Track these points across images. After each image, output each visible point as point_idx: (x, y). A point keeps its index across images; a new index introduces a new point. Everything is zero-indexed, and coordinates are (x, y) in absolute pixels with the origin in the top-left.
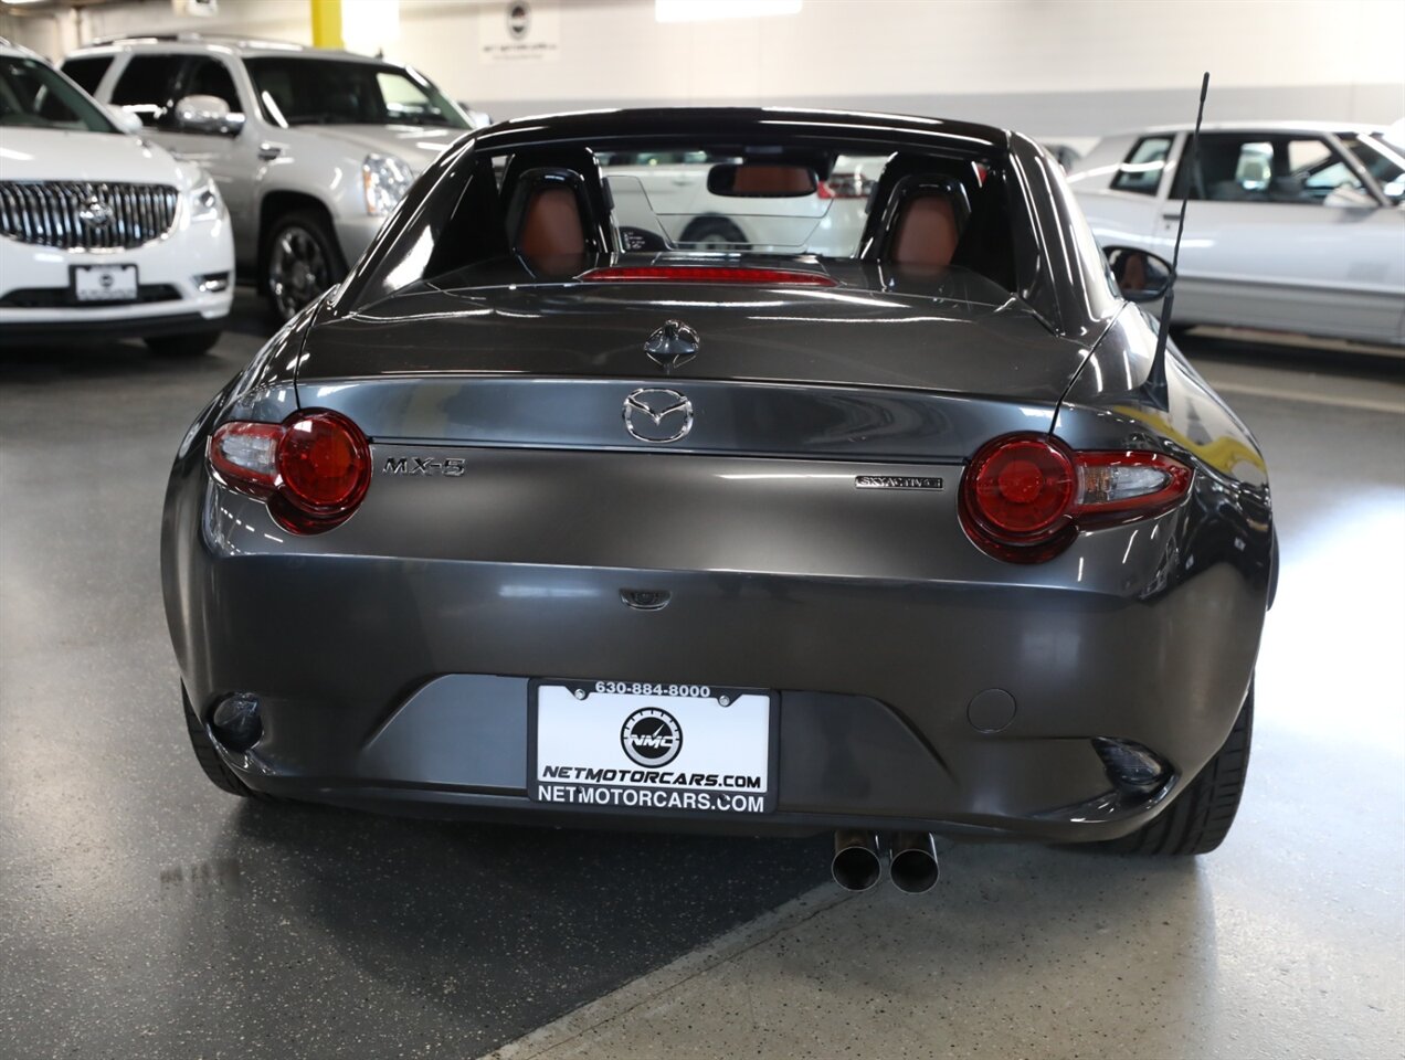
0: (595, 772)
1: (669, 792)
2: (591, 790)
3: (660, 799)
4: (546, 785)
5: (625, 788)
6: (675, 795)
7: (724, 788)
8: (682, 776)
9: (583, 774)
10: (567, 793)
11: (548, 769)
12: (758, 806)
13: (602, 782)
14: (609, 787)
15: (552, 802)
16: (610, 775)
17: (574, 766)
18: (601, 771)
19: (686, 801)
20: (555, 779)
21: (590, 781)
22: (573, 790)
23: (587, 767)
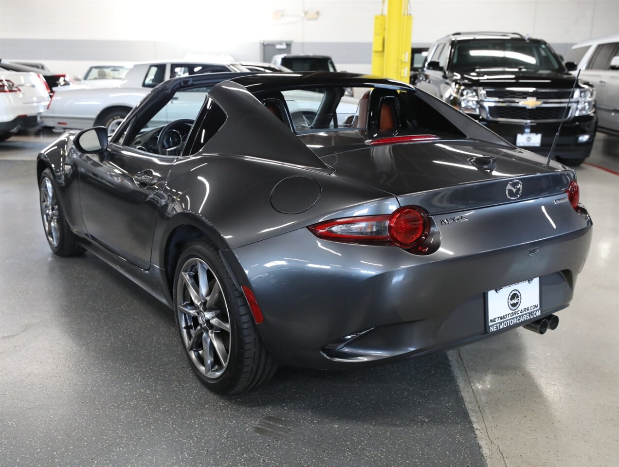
0: (502, 317)
1: (520, 317)
2: (502, 323)
3: (519, 320)
4: (492, 326)
5: (510, 319)
6: (521, 317)
7: (531, 311)
8: (522, 310)
9: (500, 318)
10: (497, 326)
11: (491, 320)
12: (539, 313)
13: (504, 320)
14: (506, 321)
15: (494, 331)
16: (505, 317)
17: (497, 317)
19: (524, 318)
20: (493, 323)
21: (502, 320)
22: (498, 325)
23: (500, 316)
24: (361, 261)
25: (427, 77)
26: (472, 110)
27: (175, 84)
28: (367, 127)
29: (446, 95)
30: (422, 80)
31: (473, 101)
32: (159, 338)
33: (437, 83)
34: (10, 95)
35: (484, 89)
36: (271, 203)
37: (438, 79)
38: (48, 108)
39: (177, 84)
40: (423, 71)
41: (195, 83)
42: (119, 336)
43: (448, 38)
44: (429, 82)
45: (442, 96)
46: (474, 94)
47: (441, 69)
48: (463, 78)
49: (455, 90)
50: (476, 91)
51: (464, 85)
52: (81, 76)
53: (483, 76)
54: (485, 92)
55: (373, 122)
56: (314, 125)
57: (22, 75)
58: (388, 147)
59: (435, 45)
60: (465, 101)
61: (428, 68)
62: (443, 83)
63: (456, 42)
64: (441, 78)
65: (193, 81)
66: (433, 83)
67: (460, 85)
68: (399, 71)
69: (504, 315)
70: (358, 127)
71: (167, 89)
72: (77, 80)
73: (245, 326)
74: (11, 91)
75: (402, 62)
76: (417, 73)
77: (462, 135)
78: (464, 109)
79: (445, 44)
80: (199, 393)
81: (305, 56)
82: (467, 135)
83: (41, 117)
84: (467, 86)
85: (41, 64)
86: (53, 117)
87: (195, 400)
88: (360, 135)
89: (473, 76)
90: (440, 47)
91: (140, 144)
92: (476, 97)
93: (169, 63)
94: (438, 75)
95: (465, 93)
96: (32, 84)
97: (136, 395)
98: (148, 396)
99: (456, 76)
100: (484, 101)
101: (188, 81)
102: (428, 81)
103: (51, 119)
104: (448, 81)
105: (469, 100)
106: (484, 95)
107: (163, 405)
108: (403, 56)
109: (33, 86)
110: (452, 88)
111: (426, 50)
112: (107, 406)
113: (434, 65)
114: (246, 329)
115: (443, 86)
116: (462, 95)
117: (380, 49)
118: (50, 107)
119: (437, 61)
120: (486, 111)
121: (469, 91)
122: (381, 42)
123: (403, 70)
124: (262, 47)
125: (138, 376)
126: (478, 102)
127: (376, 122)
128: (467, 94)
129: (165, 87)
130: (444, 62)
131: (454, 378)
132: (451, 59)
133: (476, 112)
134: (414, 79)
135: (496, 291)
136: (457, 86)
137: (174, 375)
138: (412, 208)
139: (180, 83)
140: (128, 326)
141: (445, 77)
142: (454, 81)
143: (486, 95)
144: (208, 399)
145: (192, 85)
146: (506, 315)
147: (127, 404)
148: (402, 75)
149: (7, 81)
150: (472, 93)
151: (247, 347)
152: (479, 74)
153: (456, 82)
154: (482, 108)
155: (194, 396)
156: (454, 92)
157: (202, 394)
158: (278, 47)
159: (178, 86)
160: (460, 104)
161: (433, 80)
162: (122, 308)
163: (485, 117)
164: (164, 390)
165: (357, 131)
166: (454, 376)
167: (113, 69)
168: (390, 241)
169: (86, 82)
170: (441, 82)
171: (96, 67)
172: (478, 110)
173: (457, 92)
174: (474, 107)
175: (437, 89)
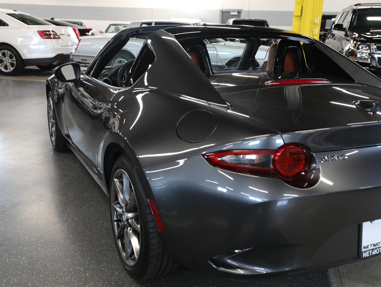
0: (375, 244)
2: (375, 250)
4: (365, 252)
9: (372, 245)
10: (369, 253)
11: (364, 247)
13: (377, 247)
14: (379, 248)
15: (366, 257)
16: (378, 244)
17: (370, 244)
18: (376, 244)
20: (366, 249)
21: (374, 247)
22: (371, 251)
23: (373, 243)
24: (250, 187)
25: (333, 35)
26: (365, 60)
27: (129, 33)
28: (273, 70)
29: (347, 48)
30: (330, 37)
31: (366, 53)
32: (104, 223)
33: (340, 39)
34: (54, 40)
35: (375, 45)
36: (177, 131)
37: (341, 37)
38: (76, 50)
39: (131, 33)
40: (331, 31)
41: (144, 32)
42: (76, 218)
43: (351, 8)
44: (335, 39)
45: (343, 50)
46: (368, 48)
47: (344, 30)
48: (360, 36)
49: (353, 45)
50: (369, 46)
51: (360, 41)
52: (104, 30)
53: (376, 35)
54: (376, 47)
55: (278, 67)
56: (239, 67)
57: (63, 28)
58: (297, 87)
59: (341, 13)
60: (360, 53)
61: (334, 29)
62: (344, 40)
63: (357, 10)
64: (343, 36)
65: (143, 31)
66: (337, 40)
67: (357, 41)
68: (312, 30)
69: (377, 242)
70: (266, 70)
71: (122, 36)
72: (101, 32)
73: (152, 231)
74: (54, 38)
75: (314, 24)
76: (327, 32)
77: (352, 80)
78: (359, 59)
79: (349, 12)
80: (120, 275)
81: (249, 19)
82: (355, 80)
83: (72, 56)
84: (363, 42)
85: (80, 22)
86: (79, 56)
87: (115, 281)
88: (267, 76)
89: (368, 35)
90: (345, 14)
91: (106, 77)
92: (369, 50)
93: (154, 22)
94: (341, 34)
95: (360, 47)
96: (68, 34)
97: (72, 271)
98: (81, 273)
99: (355, 35)
100: (374, 53)
101: (139, 31)
102: (333, 38)
103: (78, 57)
104: (348, 38)
105: (363, 53)
106: (375, 49)
107: (89, 284)
108: (316, 19)
109: (69, 35)
110: (351, 43)
111: (334, 16)
112: (47, 280)
113: (339, 27)
114: (152, 233)
115: (344, 42)
116: (358, 49)
117: (300, 14)
118: (77, 49)
119: (342, 24)
120: (376, 61)
121: (364, 46)
122: (300, 10)
123: (315, 30)
124: (221, 13)
125: (79, 254)
126: (370, 54)
127: (281, 66)
128: (362, 48)
129: (121, 34)
130: (346, 25)
131: (330, 284)
132: (351, 23)
133: (368, 61)
134: (323, 37)
135: (371, 222)
136: (355, 42)
137: (105, 257)
138: (296, 145)
139: (133, 32)
140: (84, 210)
141: (346, 35)
142: (352, 38)
143: (376, 49)
144: (125, 282)
145: (142, 34)
146: (379, 243)
147: (62, 278)
148: (314, 33)
149: (53, 31)
150: (366, 47)
151: (152, 248)
152: (372, 34)
153: (354, 39)
154: (373, 58)
155: (115, 277)
156: (352, 46)
157: (121, 275)
158: (232, 13)
159: (131, 34)
160: (356, 55)
161: (337, 38)
162: (85, 195)
163: (375, 65)
164: (94, 269)
165: (265, 73)
166: (329, 282)
167: (124, 26)
168: (273, 173)
169: (106, 34)
170: (343, 39)
171: (113, 25)
172: (369, 60)
173: (355, 47)
174: (366, 57)
175: (339, 43)
